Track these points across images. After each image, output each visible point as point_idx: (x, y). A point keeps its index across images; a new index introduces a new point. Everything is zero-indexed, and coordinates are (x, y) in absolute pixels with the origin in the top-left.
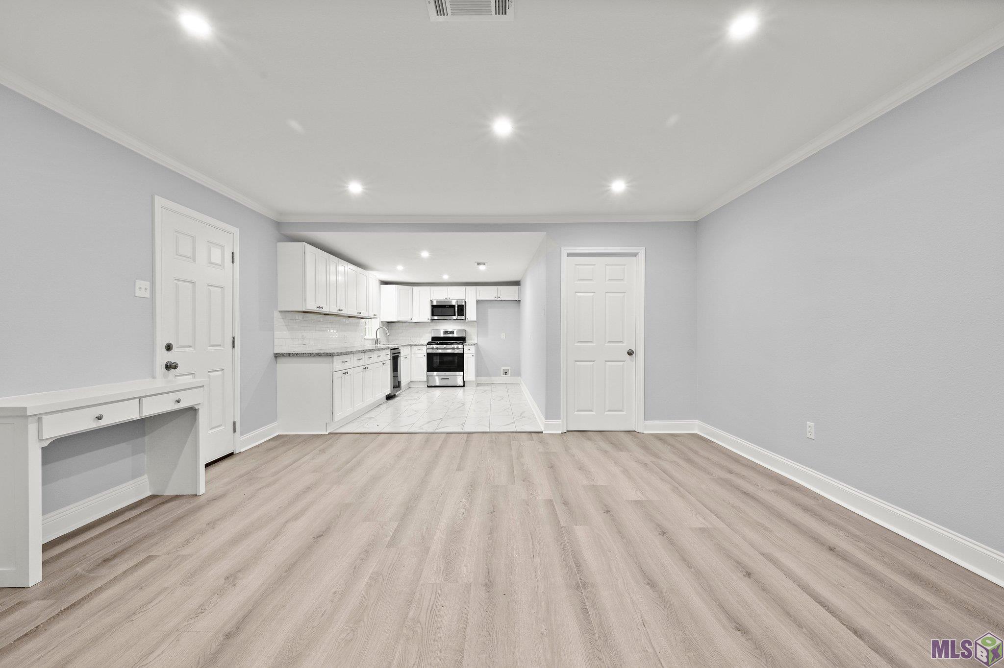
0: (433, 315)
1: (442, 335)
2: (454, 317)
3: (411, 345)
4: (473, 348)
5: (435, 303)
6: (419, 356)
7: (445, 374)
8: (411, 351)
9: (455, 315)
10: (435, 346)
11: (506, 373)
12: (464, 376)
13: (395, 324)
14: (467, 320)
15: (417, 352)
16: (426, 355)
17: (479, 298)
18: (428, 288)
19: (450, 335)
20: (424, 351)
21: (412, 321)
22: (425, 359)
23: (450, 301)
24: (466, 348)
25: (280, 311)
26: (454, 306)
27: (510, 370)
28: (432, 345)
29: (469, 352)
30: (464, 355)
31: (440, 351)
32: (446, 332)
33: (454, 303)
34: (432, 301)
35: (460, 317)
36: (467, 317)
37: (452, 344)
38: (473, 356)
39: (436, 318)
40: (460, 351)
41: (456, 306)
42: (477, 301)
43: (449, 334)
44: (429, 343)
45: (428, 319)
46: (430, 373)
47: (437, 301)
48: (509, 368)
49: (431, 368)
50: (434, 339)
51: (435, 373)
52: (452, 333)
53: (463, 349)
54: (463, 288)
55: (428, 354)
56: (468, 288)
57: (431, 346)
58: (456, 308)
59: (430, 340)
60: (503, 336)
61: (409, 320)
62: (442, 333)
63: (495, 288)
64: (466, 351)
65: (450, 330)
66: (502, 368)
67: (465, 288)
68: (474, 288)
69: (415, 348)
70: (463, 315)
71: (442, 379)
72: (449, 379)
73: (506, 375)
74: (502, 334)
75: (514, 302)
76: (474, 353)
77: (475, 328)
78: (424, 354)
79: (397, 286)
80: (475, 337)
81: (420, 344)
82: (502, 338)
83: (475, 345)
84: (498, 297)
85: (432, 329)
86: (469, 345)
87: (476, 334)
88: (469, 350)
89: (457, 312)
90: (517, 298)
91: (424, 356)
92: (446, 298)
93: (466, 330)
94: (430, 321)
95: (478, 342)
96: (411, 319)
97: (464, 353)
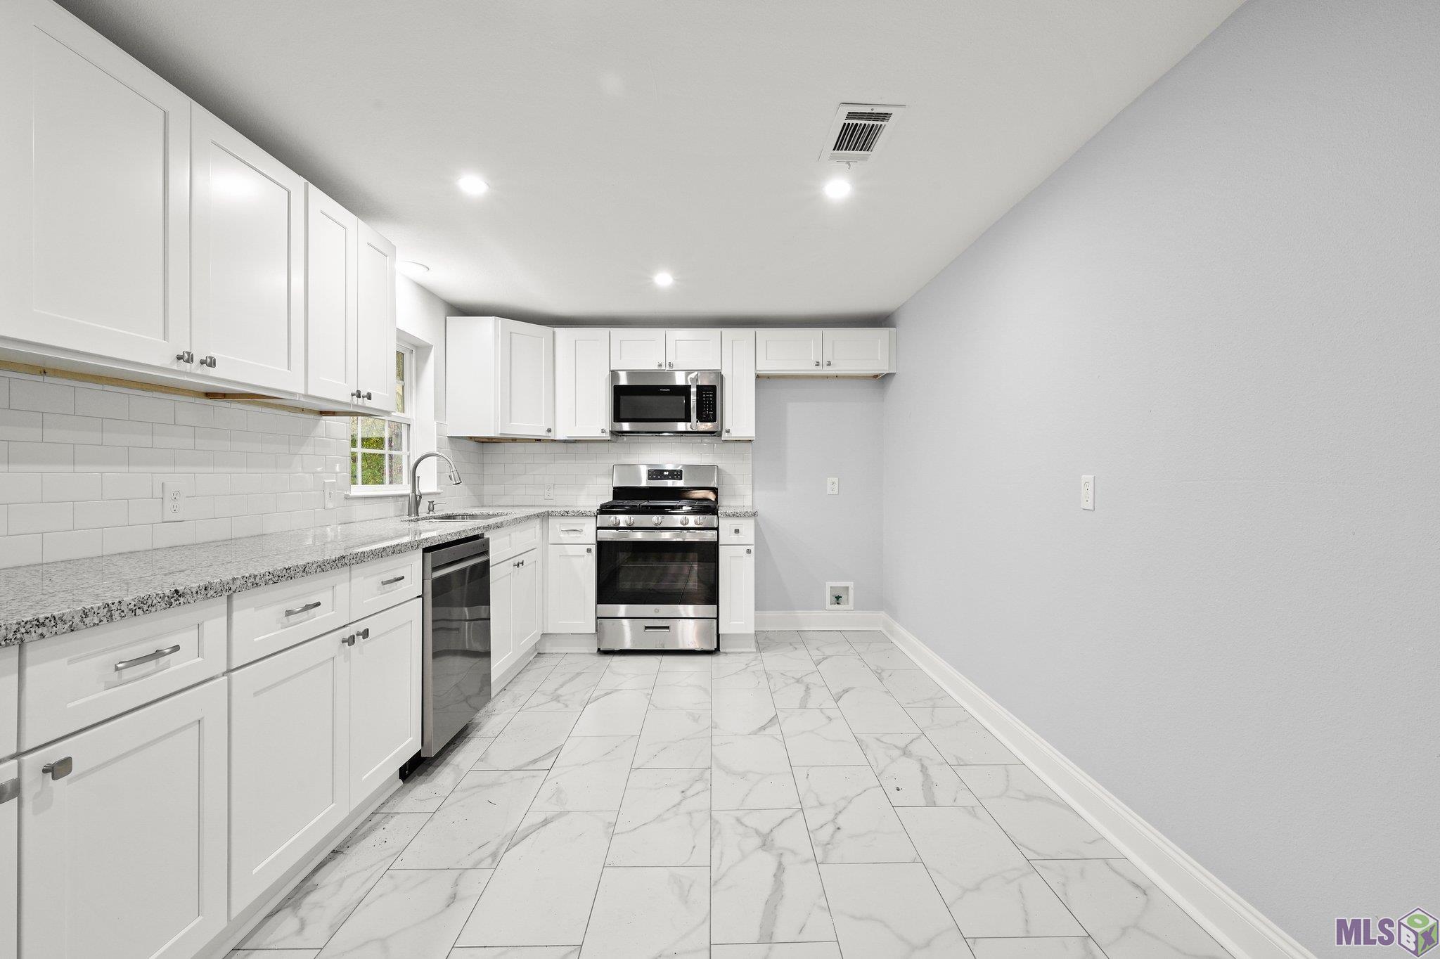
0: (618, 417)
1: (644, 482)
2: (688, 426)
3: (545, 516)
4: (748, 527)
5: (623, 381)
6: (571, 550)
7: (657, 611)
8: (546, 535)
9: (688, 419)
10: (623, 519)
11: (838, 598)
12: (717, 619)
13: (501, 446)
14: (725, 436)
15: (566, 538)
16: (594, 548)
17: (767, 367)
18: (602, 332)
19: (670, 483)
20: (588, 533)
21: (551, 436)
22: (591, 562)
23: (670, 374)
24: (726, 525)
26: (685, 390)
27: (851, 592)
28: (613, 517)
29: (734, 538)
30: (721, 549)
31: (639, 536)
32: (656, 474)
33: (680, 380)
34: (614, 374)
35: (707, 426)
36: (727, 425)
38: (749, 552)
39: (626, 426)
40: (709, 536)
41: (694, 390)
42: (758, 377)
43: (666, 478)
44: (605, 510)
45: (603, 431)
46: (608, 609)
47: (631, 374)
48: (850, 584)
49: (608, 590)
50: (619, 493)
51: (622, 609)
52: (675, 475)
53: (717, 529)
54: (715, 332)
55: (601, 545)
56: (729, 333)
57: (611, 519)
58: (693, 398)
59: (609, 498)
60: (831, 486)
61: (541, 433)
62: (644, 476)
63: (816, 332)
64: (726, 536)
65: (670, 467)
66: (829, 584)
67: (721, 333)
68: (748, 333)
69: (558, 526)
70: (714, 420)
71: (647, 628)
72: (668, 628)
73: (838, 604)
74: (830, 480)
75: (874, 381)
76: (753, 542)
77: (750, 461)
78: (589, 547)
79: (500, 320)
80: (751, 493)
81: (573, 512)
82: (829, 492)
83: (755, 514)
84: (825, 363)
85: (615, 462)
86: (734, 515)
87: (751, 483)
88: (737, 531)
89: (694, 407)
90: (883, 369)
91: (589, 550)
92: (660, 366)
93: (720, 466)
94: (607, 436)
95: (760, 508)
96: (549, 431)
97: (720, 543)
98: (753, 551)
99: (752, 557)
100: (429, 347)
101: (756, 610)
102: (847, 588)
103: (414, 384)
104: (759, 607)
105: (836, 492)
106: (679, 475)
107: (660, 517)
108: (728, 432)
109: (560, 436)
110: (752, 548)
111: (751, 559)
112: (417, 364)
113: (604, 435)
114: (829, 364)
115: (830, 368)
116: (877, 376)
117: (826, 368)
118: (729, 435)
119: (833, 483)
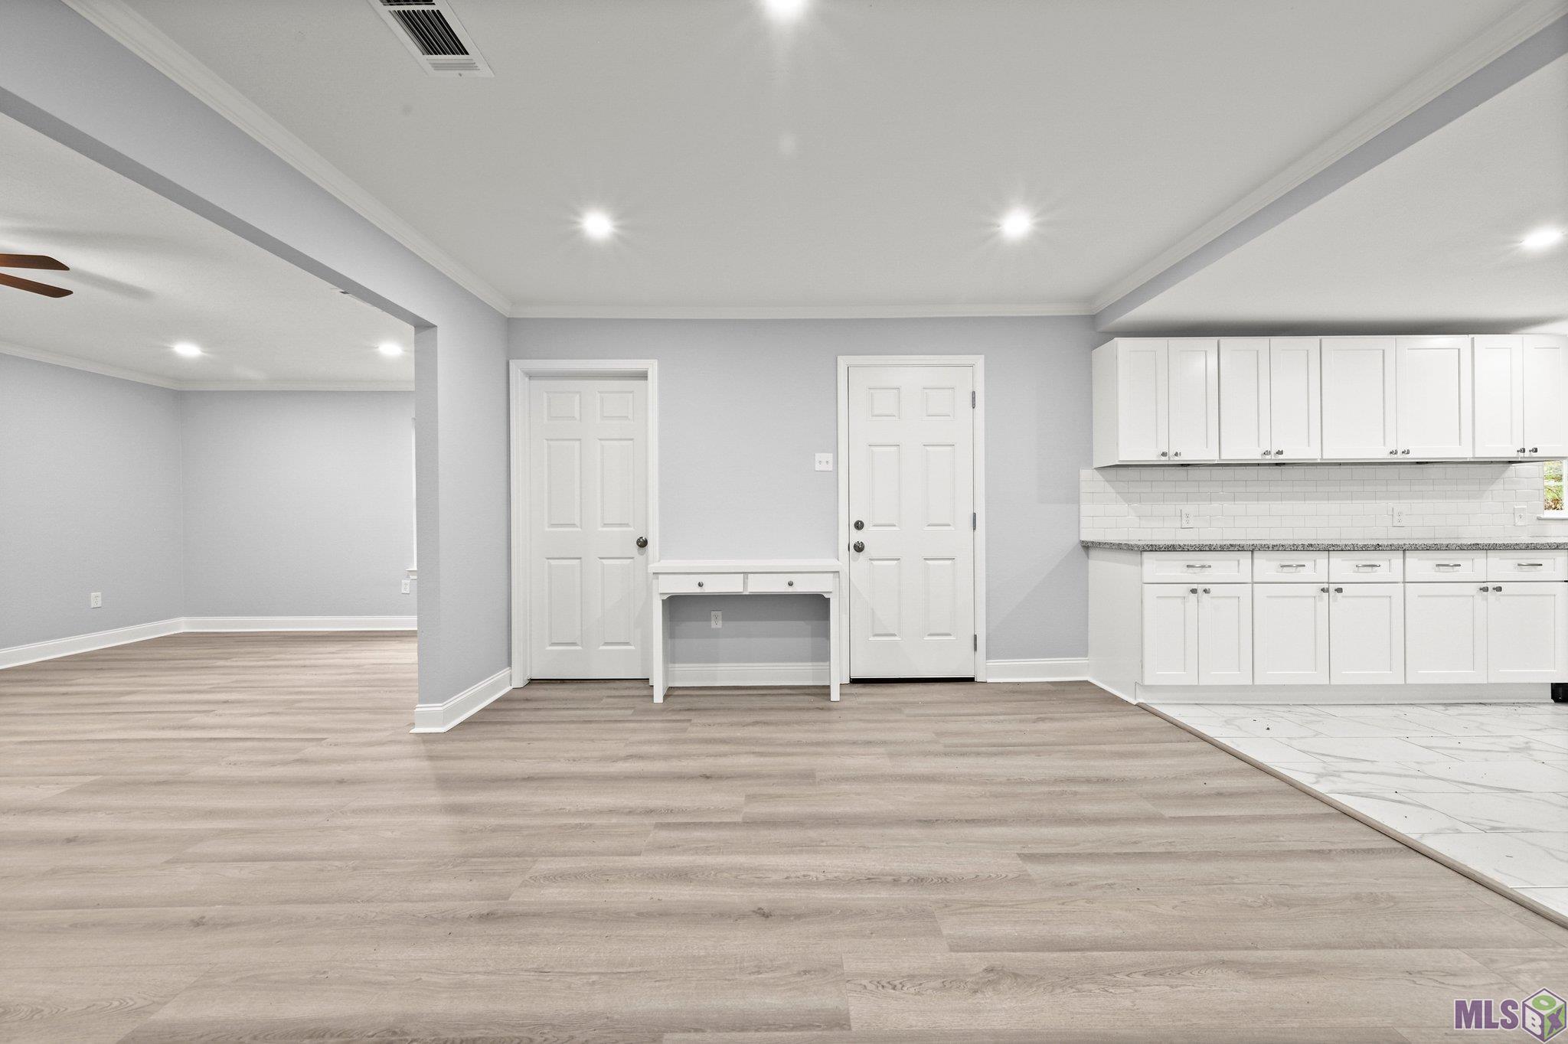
25: (1096, 469)
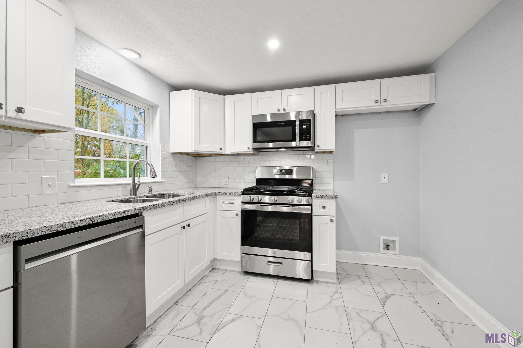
0: (255, 141)
2: (294, 144)
3: (214, 195)
4: (331, 205)
5: (259, 120)
6: (228, 214)
7: (275, 253)
8: (215, 205)
9: (294, 140)
11: (388, 246)
12: (312, 261)
13: (205, 158)
14: (316, 149)
15: (225, 207)
16: (240, 214)
18: (248, 96)
19: (287, 177)
20: (237, 205)
21: (223, 152)
22: (238, 222)
23: (288, 114)
24: (317, 203)
26: (293, 123)
27: (397, 244)
29: (322, 211)
30: (314, 218)
31: (269, 208)
32: (278, 172)
33: (292, 117)
34: (253, 116)
35: (304, 144)
36: (317, 143)
37: (291, 193)
38: (332, 220)
39: (261, 145)
40: (305, 210)
41: (297, 123)
42: (336, 115)
43: (284, 174)
44: (247, 191)
45: (249, 148)
46: (247, 249)
48: (397, 239)
49: (248, 238)
50: (260, 182)
52: (290, 172)
53: (311, 205)
54: (310, 90)
55: (243, 212)
56: (319, 89)
58: (297, 128)
59: (253, 184)
60: (383, 178)
61: (217, 151)
63: (376, 82)
64: (317, 210)
65: (287, 168)
66: (382, 238)
67: (314, 89)
68: (331, 87)
69: (221, 201)
70: (309, 139)
71: (269, 262)
72: (281, 263)
73: (388, 250)
74: (382, 175)
75: (413, 113)
76: (334, 214)
77: (332, 164)
78: (237, 213)
79: (194, 91)
80: (332, 182)
81: (228, 193)
82: (382, 182)
83: (336, 197)
84: (382, 100)
85: (258, 165)
86: (322, 197)
87: (332, 176)
88: (324, 207)
89: (298, 133)
90: (425, 101)
91: (237, 215)
92: (279, 111)
93: (313, 167)
94: (251, 151)
95: (338, 192)
96: (221, 149)
97: (313, 214)
98: (335, 220)
99: (334, 223)
100: (157, 106)
101: (337, 249)
102: (394, 241)
103: (150, 125)
104: (338, 247)
105: (386, 182)
106: (291, 172)
107: (276, 197)
108: (318, 146)
109: (228, 151)
110: (334, 218)
111: (333, 226)
112: (152, 115)
113: (249, 150)
114: (385, 100)
115: (385, 103)
116: (416, 109)
117: (383, 104)
118: (319, 149)
119: (384, 177)
